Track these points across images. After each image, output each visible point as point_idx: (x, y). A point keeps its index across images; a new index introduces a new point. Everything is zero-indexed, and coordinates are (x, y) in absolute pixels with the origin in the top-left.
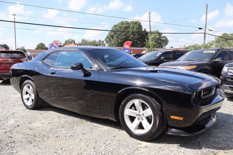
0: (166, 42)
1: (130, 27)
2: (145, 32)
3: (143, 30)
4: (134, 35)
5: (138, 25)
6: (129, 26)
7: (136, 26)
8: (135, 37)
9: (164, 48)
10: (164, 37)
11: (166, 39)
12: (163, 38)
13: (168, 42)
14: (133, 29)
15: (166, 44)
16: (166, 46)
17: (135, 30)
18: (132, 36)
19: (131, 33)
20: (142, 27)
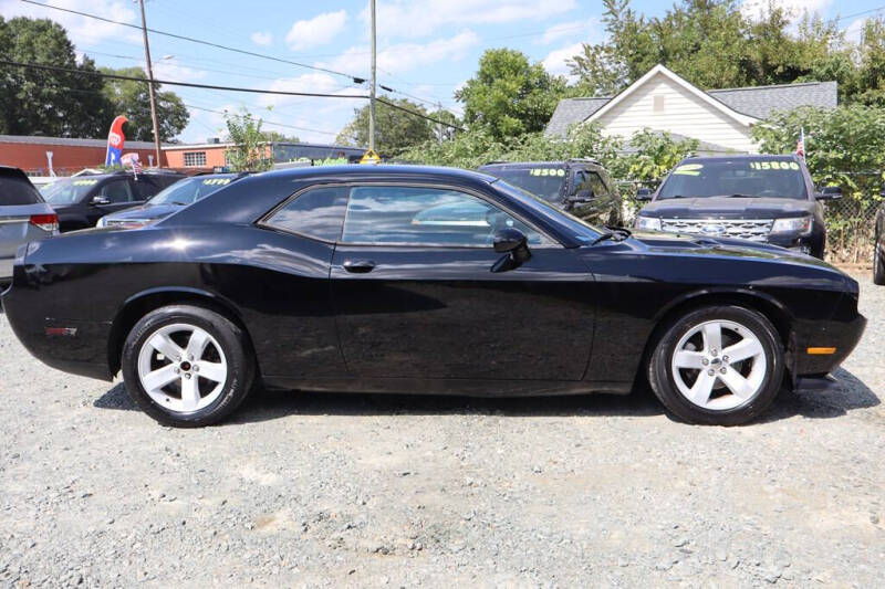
0: (178, 117)
1: (13, 46)
2: (89, 70)
3: (79, 60)
4: (40, 82)
5: (56, 37)
6: (13, 41)
7: (46, 43)
8: (45, 90)
9: (172, 142)
10: (169, 97)
11: (178, 105)
12: (164, 99)
13: (188, 116)
14: (29, 56)
15: (181, 127)
16: (179, 133)
17: (40, 59)
18: (28, 85)
19: (22, 70)
20: (75, 51)
